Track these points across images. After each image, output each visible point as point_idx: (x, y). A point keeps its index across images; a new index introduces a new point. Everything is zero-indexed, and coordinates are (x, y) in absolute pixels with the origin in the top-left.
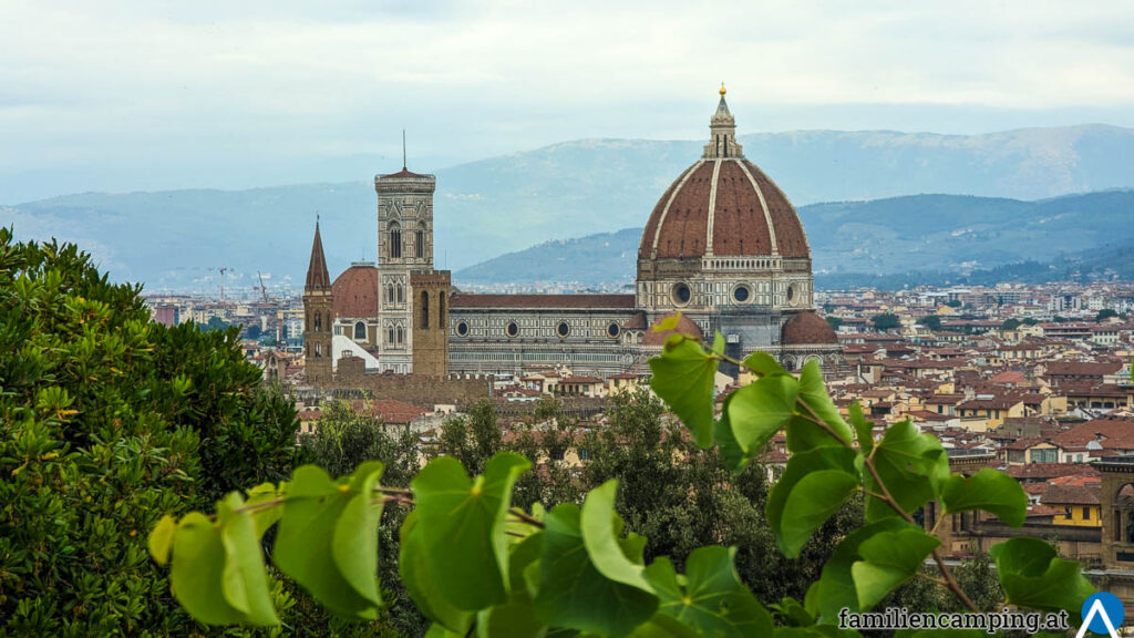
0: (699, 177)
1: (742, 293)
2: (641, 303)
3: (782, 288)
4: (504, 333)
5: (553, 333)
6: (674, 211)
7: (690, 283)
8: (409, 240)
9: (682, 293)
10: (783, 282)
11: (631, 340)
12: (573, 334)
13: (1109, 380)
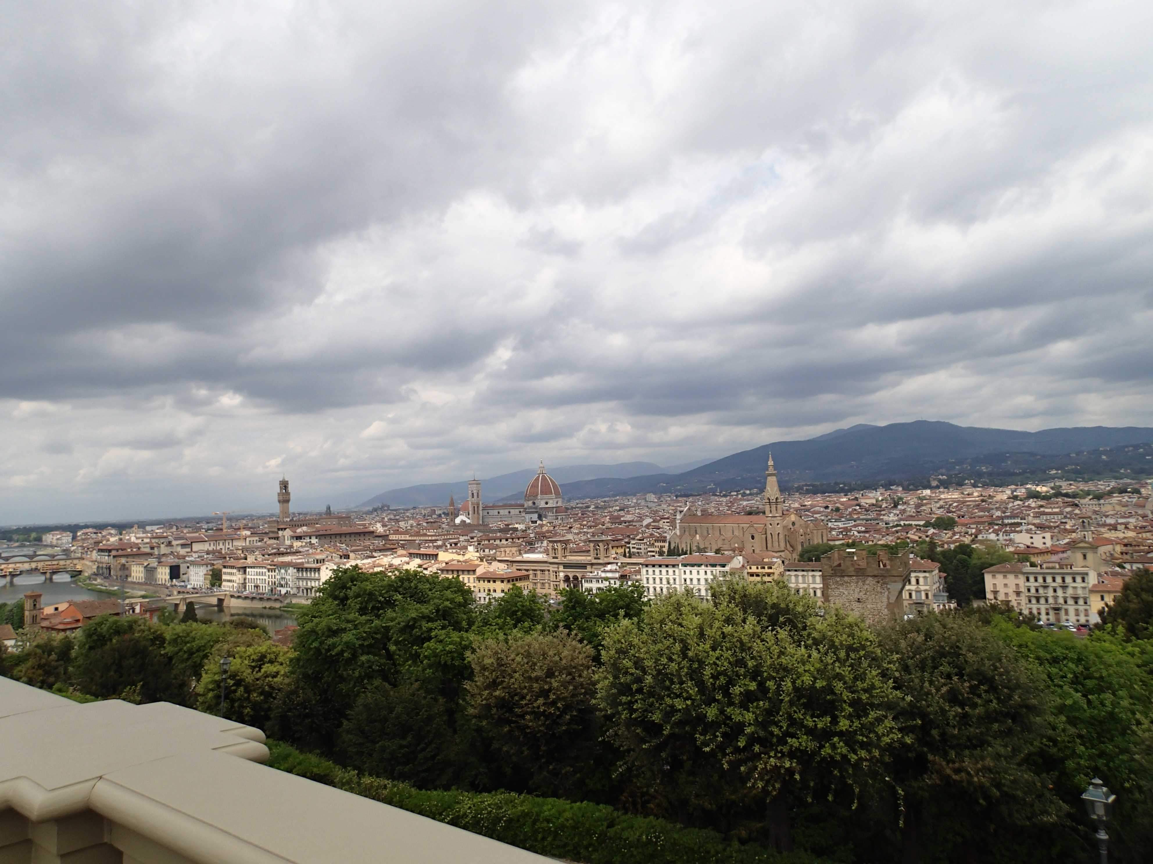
0: (537, 479)
1: (547, 503)
2: (526, 506)
3: (555, 502)
4: (497, 514)
5: (507, 514)
6: (532, 486)
7: (536, 502)
8: (475, 495)
9: (534, 503)
10: (555, 500)
11: (523, 514)
12: (511, 513)
13: (622, 519)
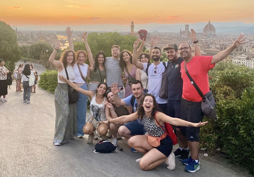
0: (208, 25)
1: (210, 33)
2: (203, 33)
6: (206, 27)
7: (207, 32)
8: (187, 29)
9: (206, 33)
10: (213, 32)
